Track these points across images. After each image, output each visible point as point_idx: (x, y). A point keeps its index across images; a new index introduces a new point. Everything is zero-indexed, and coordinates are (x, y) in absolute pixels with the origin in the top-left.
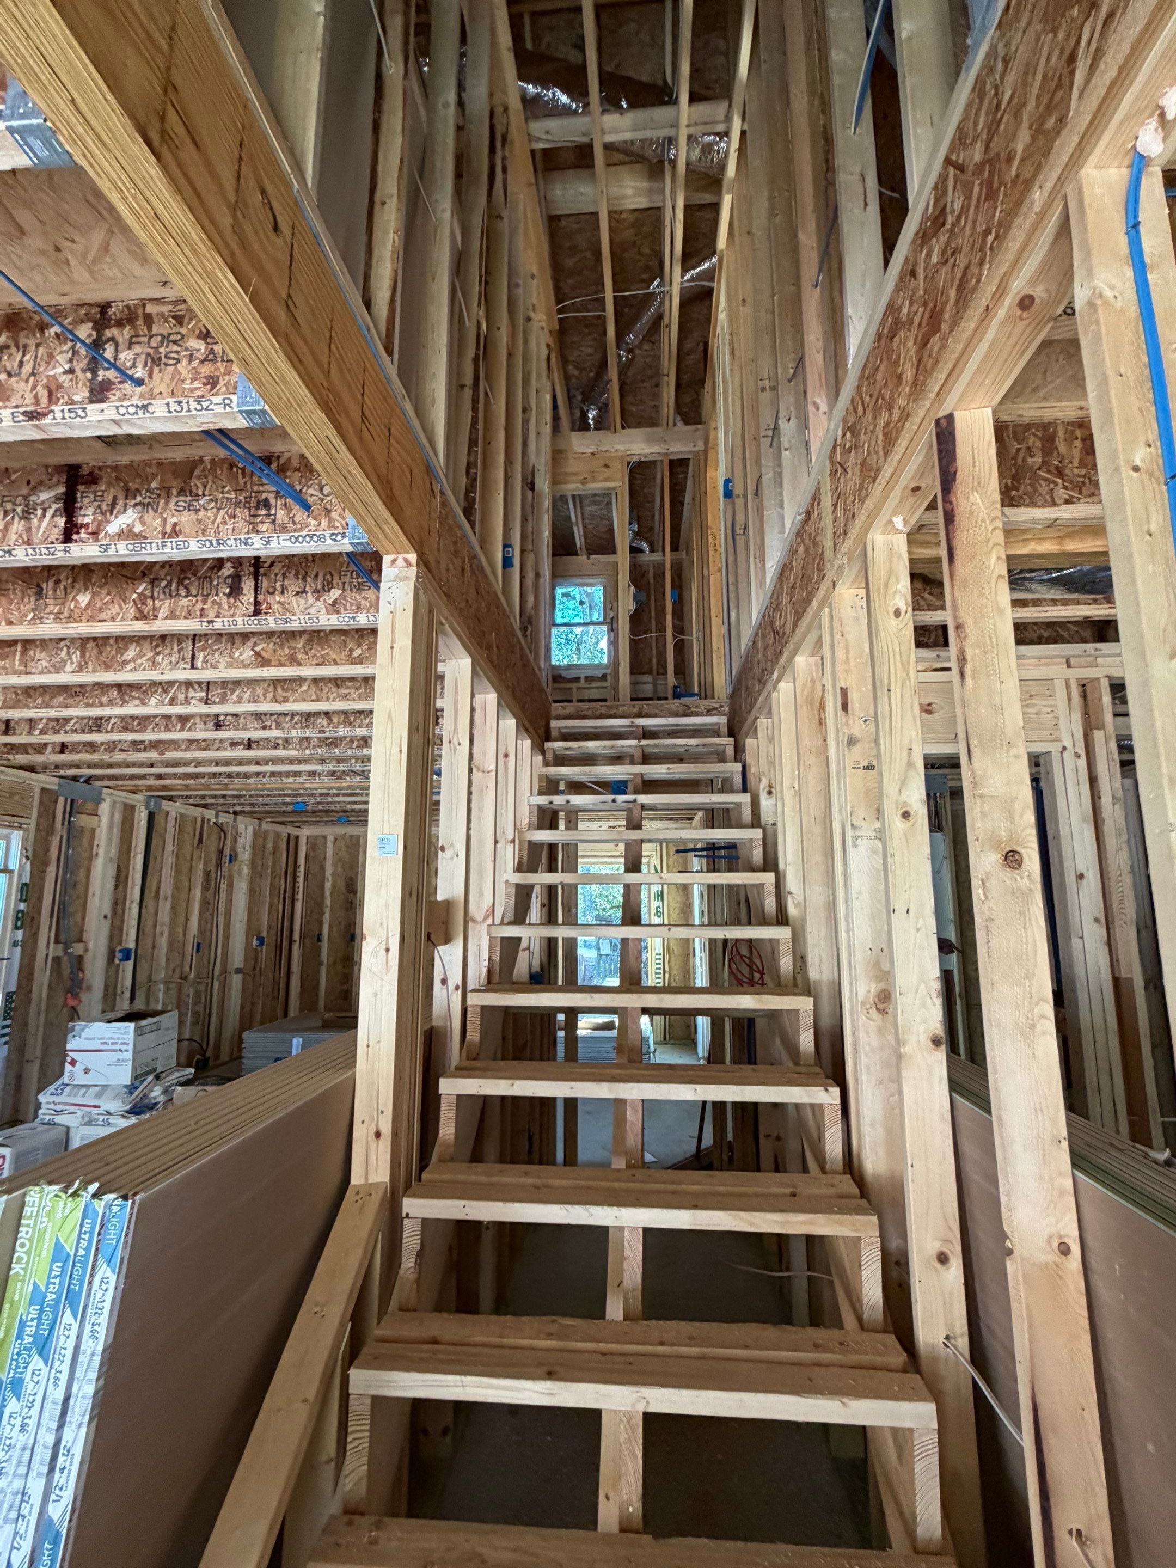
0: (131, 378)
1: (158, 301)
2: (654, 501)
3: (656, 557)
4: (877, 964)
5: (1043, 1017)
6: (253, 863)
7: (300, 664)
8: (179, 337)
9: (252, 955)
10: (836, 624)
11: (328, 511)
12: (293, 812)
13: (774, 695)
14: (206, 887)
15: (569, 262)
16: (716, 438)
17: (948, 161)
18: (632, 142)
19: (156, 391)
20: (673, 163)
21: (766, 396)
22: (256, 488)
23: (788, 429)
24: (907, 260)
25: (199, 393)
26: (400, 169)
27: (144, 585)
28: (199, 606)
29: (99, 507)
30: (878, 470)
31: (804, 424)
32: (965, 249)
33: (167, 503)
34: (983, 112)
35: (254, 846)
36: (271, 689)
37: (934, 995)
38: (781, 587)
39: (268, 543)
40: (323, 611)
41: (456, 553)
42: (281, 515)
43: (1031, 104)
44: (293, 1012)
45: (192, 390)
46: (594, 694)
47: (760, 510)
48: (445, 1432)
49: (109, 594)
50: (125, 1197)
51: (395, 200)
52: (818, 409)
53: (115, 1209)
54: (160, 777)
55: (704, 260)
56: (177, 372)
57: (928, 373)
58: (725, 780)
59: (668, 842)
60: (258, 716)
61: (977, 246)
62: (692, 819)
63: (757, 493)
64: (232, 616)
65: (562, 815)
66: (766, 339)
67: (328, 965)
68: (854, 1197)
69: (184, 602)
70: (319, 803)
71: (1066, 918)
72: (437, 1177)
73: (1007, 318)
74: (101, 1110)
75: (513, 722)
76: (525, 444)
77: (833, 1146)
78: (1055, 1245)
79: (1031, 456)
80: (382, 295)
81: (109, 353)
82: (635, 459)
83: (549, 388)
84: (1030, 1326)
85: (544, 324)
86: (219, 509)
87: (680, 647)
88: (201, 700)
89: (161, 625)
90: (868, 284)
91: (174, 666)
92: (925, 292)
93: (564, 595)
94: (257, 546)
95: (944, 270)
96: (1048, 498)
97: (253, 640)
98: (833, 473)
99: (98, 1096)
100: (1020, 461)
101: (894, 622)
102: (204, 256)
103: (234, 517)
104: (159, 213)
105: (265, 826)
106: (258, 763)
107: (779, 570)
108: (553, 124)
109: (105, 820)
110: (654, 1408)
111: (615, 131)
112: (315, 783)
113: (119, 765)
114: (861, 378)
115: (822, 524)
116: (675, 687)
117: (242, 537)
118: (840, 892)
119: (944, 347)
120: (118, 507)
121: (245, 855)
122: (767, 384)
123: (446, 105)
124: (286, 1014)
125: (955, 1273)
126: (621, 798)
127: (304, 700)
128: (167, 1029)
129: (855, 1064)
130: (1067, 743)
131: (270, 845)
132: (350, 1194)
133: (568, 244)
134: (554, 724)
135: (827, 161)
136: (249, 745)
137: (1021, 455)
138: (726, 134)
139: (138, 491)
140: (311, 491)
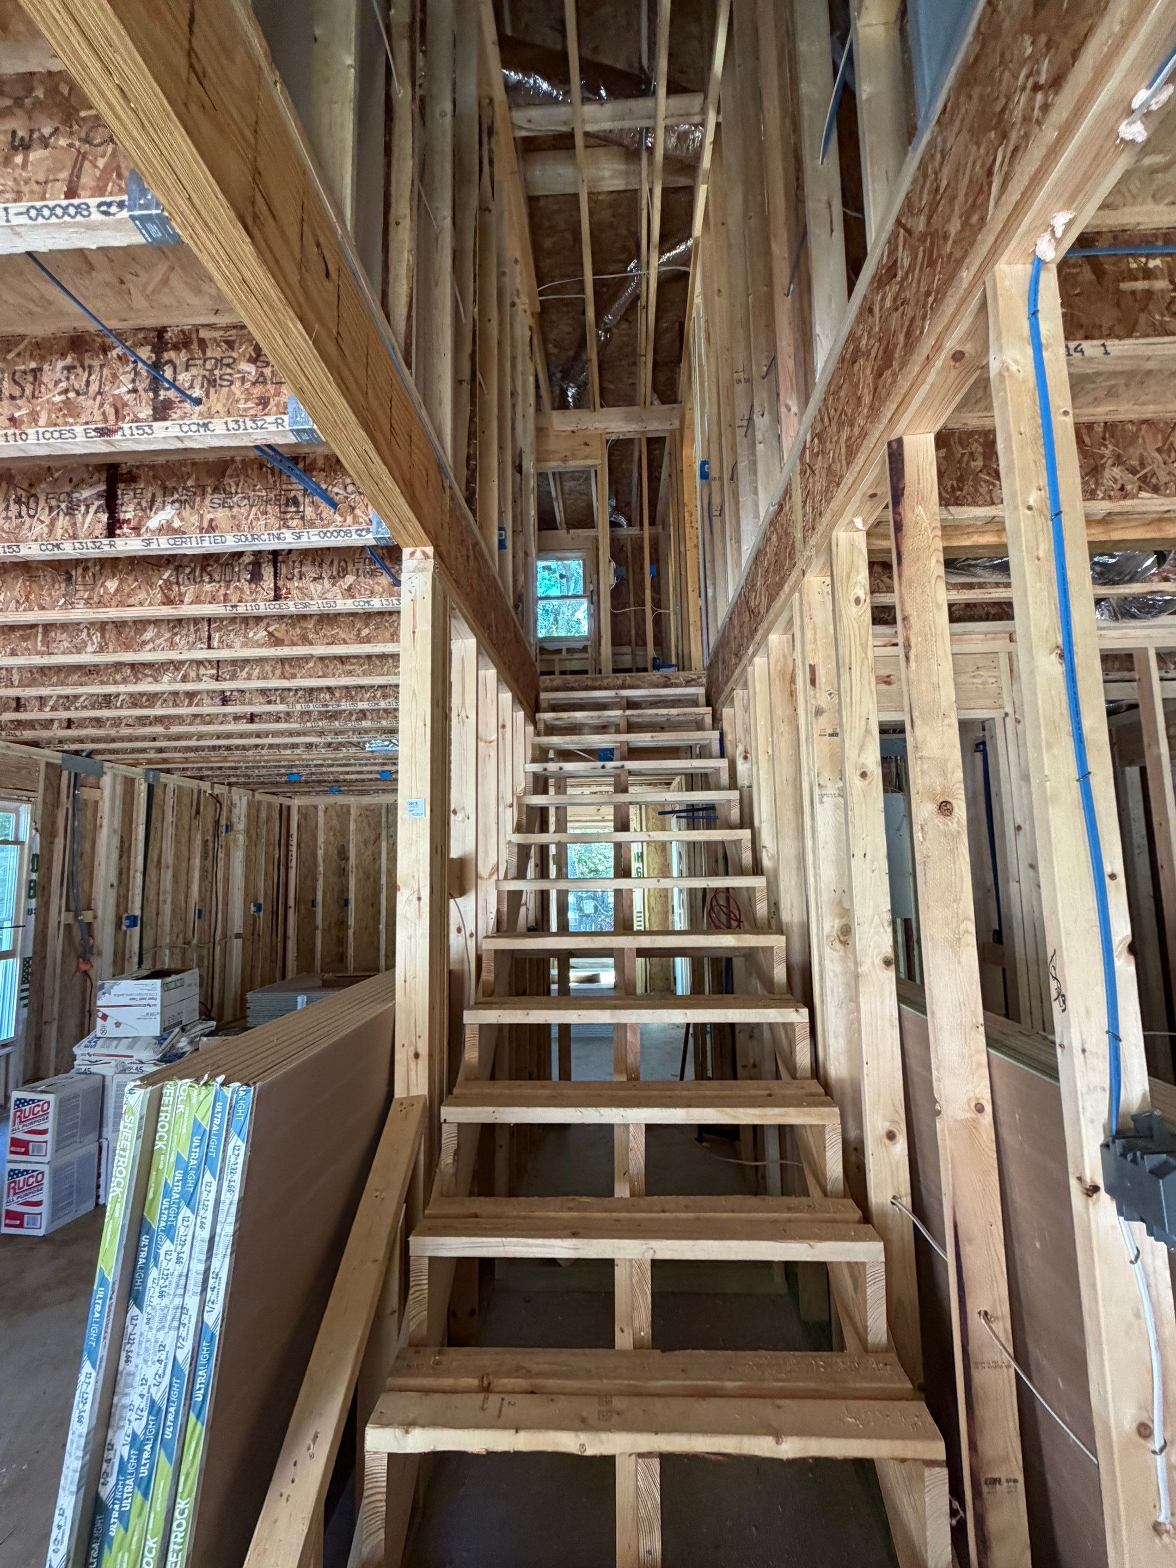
0: (189, 397)
1: (211, 326)
2: (631, 476)
3: (634, 531)
4: (840, 903)
5: (967, 932)
6: (248, 832)
7: (311, 644)
8: (231, 360)
9: (251, 922)
10: (805, 608)
11: (353, 508)
12: (286, 782)
13: (750, 669)
14: (204, 857)
15: (548, 243)
16: (692, 418)
17: (898, 223)
18: (611, 131)
19: (213, 410)
20: (651, 151)
21: (740, 388)
22: (284, 487)
23: (762, 423)
24: (865, 297)
25: (252, 412)
26: (412, 191)
27: (169, 572)
28: (222, 592)
29: (139, 504)
30: (842, 477)
31: (777, 420)
32: (912, 303)
33: (202, 500)
34: (926, 191)
35: (248, 816)
36: (279, 666)
37: (886, 924)
38: (756, 569)
39: (299, 537)
40: (339, 596)
41: (463, 541)
42: (309, 511)
43: (961, 198)
44: (290, 974)
45: (245, 410)
46: (576, 666)
47: (736, 495)
48: (472, 1313)
49: (136, 580)
50: (248, 1085)
51: (408, 219)
52: (789, 410)
53: (242, 1093)
54: (160, 750)
55: (679, 243)
56: (230, 393)
57: (883, 401)
58: (703, 747)
59: (647, 804)
60: (263, 692)
61: (921, 303)
62: (669, 784)
63: (732, 479)
64: (254, 600)
65: (551, 781)
66: (741, 333)
67: (323, 930)
68: (820, 1095)
69: (208, 587)
70: (312, 774)
71: (1006, 866)
72: (466, 1091)
73: (943, 368)
74: (134, 1060)
75: (509, 695)
76: (513, 429)
77: (803, 1057)
78: (973, 1105)
79: (974, 460)
80: (400, 309)
81: (168, 373)
82: (614, 437)
83: (532, 370)
84: (953, 1167)
85: (526, 307)
86: (251, 506)
87: (658, 621)
88: (212, 677)
89: (187, 610)
90: (833, 305)
91: (192, 646)
92: (881, 329)
93: (544, 568)
94: (288, 540)
95: (896, 315)
96: (988, 498)
97: (265, 621)
98: (803, 472)
99: (130, 1047)
100: (964, 465)
101: (854, 609)
102: (280, 311)
103: (266, 513)
104: (246, 278)
105: (258, 796)
106: (258, 736)
107: (753, 555)
108: (536, 113)
109: (107, 793)
110: (661, 1256)
111: (595, 121)
112: (313, 754)
113: (122, 739)
114: (827, 392)
115: (793, 517)
116: (654, 659)
117: (275, 532)
118: (809, 843)
119: (894, 382)
120: (156, 505)
121: (241, 826)
122: (741, 376)
123: (443, 115)
124: (284, 977)
125: (900, 1147)
126: (610, 764)
127: (311, 676)
128: (190, 985)
129: (822, 988)
130: (1009, 709)
131: (263, 815)
132: (394, 1107)
133: (547, 224)
134: (543, 696)
135: (798, 179)
136: (252, 718)
137: (966, 458)
138: (703, 124)
139: (175, 489)
140: (336, 490)
